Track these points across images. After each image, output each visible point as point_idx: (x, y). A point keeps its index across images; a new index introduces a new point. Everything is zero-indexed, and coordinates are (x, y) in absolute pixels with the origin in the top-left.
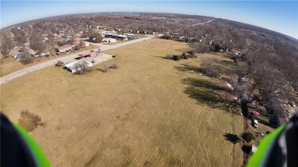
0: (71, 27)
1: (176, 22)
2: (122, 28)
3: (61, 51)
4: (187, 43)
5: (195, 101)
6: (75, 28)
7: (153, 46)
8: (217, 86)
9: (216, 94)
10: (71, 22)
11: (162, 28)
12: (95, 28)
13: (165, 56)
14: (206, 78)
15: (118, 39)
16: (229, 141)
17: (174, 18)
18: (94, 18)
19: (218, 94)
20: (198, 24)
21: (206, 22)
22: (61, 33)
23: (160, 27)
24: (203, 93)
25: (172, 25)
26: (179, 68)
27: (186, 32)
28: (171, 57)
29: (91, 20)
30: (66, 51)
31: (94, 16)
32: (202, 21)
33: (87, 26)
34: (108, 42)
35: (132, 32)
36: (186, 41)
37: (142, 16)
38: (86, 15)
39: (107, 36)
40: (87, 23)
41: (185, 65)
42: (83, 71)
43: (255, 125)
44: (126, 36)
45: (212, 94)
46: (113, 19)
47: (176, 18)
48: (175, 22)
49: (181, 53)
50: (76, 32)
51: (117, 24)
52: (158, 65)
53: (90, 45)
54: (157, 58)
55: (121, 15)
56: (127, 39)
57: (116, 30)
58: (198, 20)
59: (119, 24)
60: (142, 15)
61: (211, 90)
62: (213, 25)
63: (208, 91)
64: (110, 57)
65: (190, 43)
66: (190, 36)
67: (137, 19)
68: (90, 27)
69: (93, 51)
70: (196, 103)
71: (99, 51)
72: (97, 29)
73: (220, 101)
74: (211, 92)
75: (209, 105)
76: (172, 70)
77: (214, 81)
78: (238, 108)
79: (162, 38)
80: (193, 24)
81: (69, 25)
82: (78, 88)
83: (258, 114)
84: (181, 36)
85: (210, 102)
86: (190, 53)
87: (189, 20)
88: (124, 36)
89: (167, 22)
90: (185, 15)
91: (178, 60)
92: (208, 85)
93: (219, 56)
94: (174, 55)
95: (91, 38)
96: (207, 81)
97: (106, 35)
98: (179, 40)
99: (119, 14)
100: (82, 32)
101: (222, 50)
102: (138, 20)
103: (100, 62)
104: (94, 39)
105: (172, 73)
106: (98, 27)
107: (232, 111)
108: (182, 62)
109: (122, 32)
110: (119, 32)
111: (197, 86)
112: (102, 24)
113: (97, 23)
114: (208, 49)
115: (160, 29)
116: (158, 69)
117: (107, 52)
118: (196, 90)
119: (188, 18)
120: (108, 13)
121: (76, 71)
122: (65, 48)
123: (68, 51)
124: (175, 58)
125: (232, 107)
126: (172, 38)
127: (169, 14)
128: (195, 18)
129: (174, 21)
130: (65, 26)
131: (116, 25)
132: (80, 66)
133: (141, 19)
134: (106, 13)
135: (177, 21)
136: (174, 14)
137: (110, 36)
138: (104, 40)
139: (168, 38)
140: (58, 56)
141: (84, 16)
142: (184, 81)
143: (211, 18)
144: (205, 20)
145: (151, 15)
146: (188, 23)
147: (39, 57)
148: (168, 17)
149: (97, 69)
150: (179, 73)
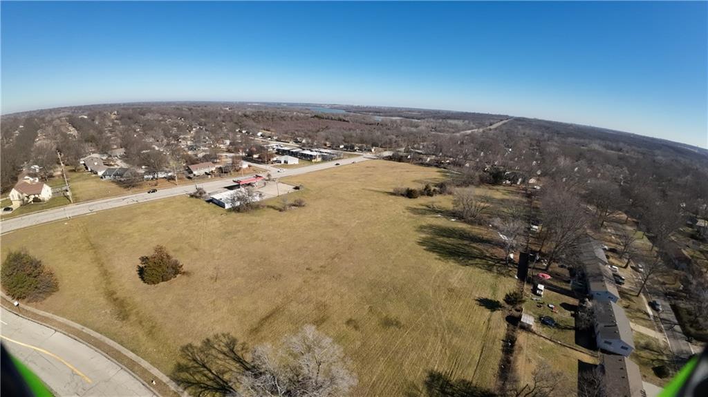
0: (202, 129)
1: (422, 128)
2: (310, 137)
3: (195, 172)
4: (439, 169)
5: (435, 255)
6: (213, 132)
7: (371, 173)
9: (474, 248)
10: (203, 120)
11: (390, 140)
12: (255, 135)
13: (392, 191)
14: (461, 226)
15: (302, 159)
17: (419, 119)
18: (251, 114)
19: (477, 249)
20: (469, 132)
21: (489, 127)
22: (185, 139)
23: (386, 138)
24: (450, 246)
25: (412, 133)
26: (414, 211)
27: (438, 149)
28: (403, 193)
29: (244, 118)
31: (249, 109)
32: (481, 125)
33: (237, 130)
34: (283, 162)
35: (330, 147)
36: (438, 164)
37: (352, 114)
38: (232, 105)
39: (281, 152)
40: (236, 123)
41: (427, 206)
42: (244, 207)
43: (538, 291)
44: (319, 154)
45: (466, 248)
46: (290, 119)
47: (424, 119)
48: (420, 128)
49: (421, 187)
50: (217, 140)
51: (300, 129)
52: (377, 205)
53: (249, 166)
54: (376, 193)
55: (307, 111)
56: (319, 159)
57: (297, 142)
58: (472, 123)
59: (303, 129)
60: (350, 112)
61: (466, 242)
62: (504, 132)
63: (459, 244)
64: (290, 188)
65: (445, 168)
66: (445, 156)
67: (340, 120)
68: (244, 132)
69: (260, 177)
70: (436, 259)
71: (267, 178)
72: (258, 137)
74: (466, 245)
76: (402, 213)
77: (476, 230)
78: (510, 268)
79: (390, 158)
80: (458, 131)
81: (199, 125)
82: (239, 231)
83: (549, 277)
84: (428, 155)
86: (442, 186)
87: (450, 124)
88: (314, 153)
89: (403, 128)
90: (443, 112)
91: (414, 198)
92: (462, 235)
93: (498, 193)
94: (408, 189)
95: (250, 154)
96: (464, 230)
97: (278, 150)
98: (422, 164)
99: (301, 107)
100: (228, 142)
101: (508, 182)
102: (342, 122)
103: (272, 196)
104: (255, 156)
106: (259, 134)
108: (423, 201)
109: (309, 146)
110: (304, 145)
111: (443, 236)
112: (268, 128)
113: (258, 126)
115: (386, 142)
116: (376, 210)
117: (283, 180)
118: (440, 242)
119: (449, 118)
120: (279, 104)
121: (231, 207)
122: (204, 168)
123: (208, 174)
124: (410, 194)
126: (410, 159)
127: (409, 111)
128: (465, 119)
129: (417, 127)
130: (191, 126)
131: (297, 131)
132: (239, 199)
134: (274, 104)
135: (423, 125)
136: (419, 111)
137: (287, 152)
138: (275, 159)
139: (400, 159)
140: (191, 181)
141: (228, 109)
142: (421, 229)
143: (500, 118)
144: (487, 123)
145: (370, 112)
146: (448, 131)
147: (152, 179)
148: (407, 118)
149: (268, 207)
150: (413, 218)
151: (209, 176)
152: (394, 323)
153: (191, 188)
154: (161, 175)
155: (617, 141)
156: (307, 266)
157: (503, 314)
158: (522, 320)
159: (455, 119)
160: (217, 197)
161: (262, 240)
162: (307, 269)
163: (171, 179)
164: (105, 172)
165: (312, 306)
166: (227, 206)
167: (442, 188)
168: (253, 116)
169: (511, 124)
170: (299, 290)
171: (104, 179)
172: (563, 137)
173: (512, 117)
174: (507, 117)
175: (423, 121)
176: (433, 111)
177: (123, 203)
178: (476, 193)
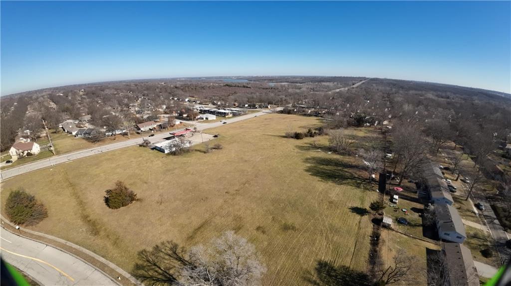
0: (145, 98)
1: (304, 89)
2: (223, 100)
3: (142, 129)
4: (318, 118)
5: (318, 178)
6: (154, 100)
7: (268, 123)
9: (346, 172)
10: (145, 92)
11: (281, 99)
12: (183, 101)
13: (284, 135)
14: (336, 157)
15: (218, 115)
17: (301, 83)
18: (179, 86)
19: (348, 172)
20: (338, 90)
21: (352, 86)
22: (133, 106)
23: (278, 98)
24: (329, 171)
25: (297, 93)
26: (301, 148)
27: (316, 103)
28: (292, 136)
29: (175, 89)
30: (150, 129)
31: (178, 83)
32: (346, 85)
33: (171, 98)
34: (205, 119)
35: (238, 106)
36: (316, 114)
38: (166, 81)
39: (203, 112)
40: (170, 93)
41: (310, 144)
42: (178, 152)
43: (394, 200)
45: (340, 172)
46: (208, 88)
48: (302, 89)
49: (305, 131)
50: (157, 106)
51: (216, 94)
52: (274, 145)
53: (181, 123)
54: (273, 137)
55: (220, 82)
56: (231, 115)
57: (214, 104)
58: (339, 84)
59: (218, 95)
60: (251, 81)
61: (340, 168)
62: (363, 89)
63: (335, 170)
64: (211, 137)
65: (322, 117)
66: (321, 108)
67: (244, 87)
68: (175, 99)
69: (189, 130)
70: (319, 181)
71: (194, 131)
72: (186, 102)
73: (350, 179)
74: (340, 170)
76: (293, 150)
77: (347, 159)
78: (373, 185)
79: (281, 112)
80: (330, 90)
81: (144, 95)
82: (176, 168)
83: (402, 190)
84: (309, 108)
85: (337, 179)
86: (320, 129)
87: (324, 85)
88: (226, 111)
89: (290, 90)
90: (318, 77)
91: (301, 139)
92: (337, 163)
93: (361, 133)
94: (296, 133)
95: (181, 114)
96: (338, 160)
97: (201, 110)
98: (305, 115)
99: (215, 79)
100: (164, 107)
101: (368, 124)
102: (246, 88)
103: (198, 143)
104: (185, 116)
105: (292, 153)
106: (187, 100)
108: (307, 140)
109: (223, 107)
110: (219, 106)
111: (323, 164)
112: (193, 95)
113: (186, 94)
115: (278, 100)
116: (274, 149)
117: (205, 131)
118: (321, 169)
119: (323, 81)
120: (200, 78)
121: (169, 152)
122: (149, 125)
124: (297, 136)
126: (296, 112)
127: (294, 78)
128: (335, 81)
129: (300, 89)
130: (137, 97)
131: (213, 96)
132: (175, 146)
133: (250, 88)
134: (196, 78)
135: (305, 87)
136: (301, 77)
137: (208, 112)
138: (199, 117)
139: (289, 112)
140: (139, 135)
141: (163, 83)
142: (307, 160)
143: (360, 79)
144: (350, 83)
145: (265, 80)
146: (322, 90)
147: (111, 135)
148: (292, 83)
149: (196, 150)
150: (301, 153)
151: (153, 131)
152: (291, 228)
153: (140, 140)
154: (118, 132)
155: (446, 91)
156: (226, 191)
157: (369, 217)
158: (383, 221)
159: (327, 81)
160: (159, 145)
161: (192, 174)
162: (226, 192)
163: (125, 134)
164: (78, 132)
165: (230, 219)
166: (167, 152)
167: (320, 131)
168: (182, 88)
169: (368, 83)
170: (221, 207)
171: (77, 137)
172: (406, 91)
173: (368, 78)
174: (365, 78)
175: (304, 84)
176: (311, 77)
177: (92, 153)
178: (345, 133)
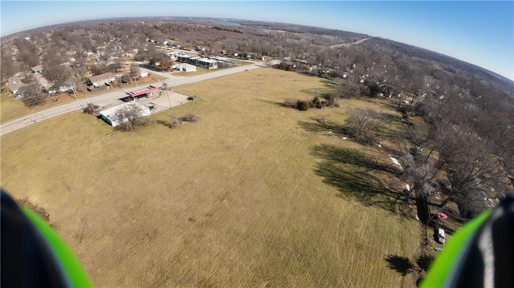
1: (303, 40)
2: (208, 45)
3: (95, 84)
4: (321, 79)
5: (334, 190)
6: (124, 42)
7: (262, 81)
8: (374, 162)
10: (119, 32)
11: (278, 49)
12: (161, 44)
13: (282, 101)
14: (354, 146)
15: (200, 66)
16: (394, 271)
17: (300, 33)
18: (160, 25)
19: (375, 179)
21: (353, 43)
22: (101, 50)
23: (275, 48)
24: (349, 175)
25: (295, 45)
26: (306, 126)
27: (319, 59)
29: (154, 30)
30: (106, 84)
31: (160, 22)
32: (348, 41)
33: (147, 40)
34: (181, 70)
35: (226, 55)
36: (320, 74)
37: (245, 26)
38: (147, 20)
39: (181, 60)
40: (146, 34)
41: (318, 120)
44: (215, 61)
46: (193, 30)
47: (303, 33)
48: (301, 40)
50: (125, 51)
51: (201, 38)
52: (269, 119)
53: (149, 74)
54: (267, 105)
55: (208, 24)
56: (215, 67)
57: (197, 50)
58: (340, 38)
59: (204, 38)
61: (363, 169)
63: (357, 172)
64: (183, 99)
65: (326, 78)
66: (326, 67)
67: (235, 31)
68: (152, 41)
69: (154, 87)
71: (164, 88)
72: (164, 45)
73: (380, 192)
74: (363, 173)
75: (360, 199)
76: (295, 129)
78: (410, 206)
79: (278, 67)
81: (115, 37)
83: (446, 217)
84: (311, 65)
85: (362, 194)
86: (327, 97)
87: (324, 38)
88: (211, 61)
89: (288, 40)
90: (317, 28)
91: (305, 110)
94: (299, 101)
95: (152, 62)
97: (179, 58)
98: (306, 73)
99: (203, 20)
100: (136, 51)
101: (382, 95)
102: (237, 33)
103: (164, 109)
105: (294, 135)
106: (165, 43)
107: (401, 211)
108: (311, 114)
109: (208, 54)
110: (203, 53)
112: (173, 37)
113: (165, 36)
114: (359, 92)
115: (275, 51)
117: (178, 89)
118: (337, 169)
119: (323, 33)
120: (186, 18)
121: (118, 124)
123: (108, 85)
124: (300, 106)
125: (401, 204)
126: (296, 68)
127: (292, 26)
128: (336, 35)
129: (298, 39)
130: (109, 38)
131: (198, 40)
132: (127, 115)
133: (241, 33)
134: (182, 18)
135: (304, 38)
136: (299, 26)
137: (187, 60)
138: (174, 67)
139: (287, 68)
140: (90, 93)
141: (143, 22)
142: (316, 151)
143: (363, 36)
144: (352, 39)
145: (260, 25)
146: (323, 44)
147: (56, 93)
148: (289, 31)
149: (160, 122)
150: (306, 136)
151: (108, 87)
154: (64, 89)
159: (327, 34)
163: (71, 92)
164: (19, 91)
167: (329, 99)
168: (162, 28)
169: (371, 41)
171: (17, 98)
172: (409, 56)
173: (370, 36)
174: (367, 36)
175: (303, 34)
176: (310, 27)
177: (22, 125)
